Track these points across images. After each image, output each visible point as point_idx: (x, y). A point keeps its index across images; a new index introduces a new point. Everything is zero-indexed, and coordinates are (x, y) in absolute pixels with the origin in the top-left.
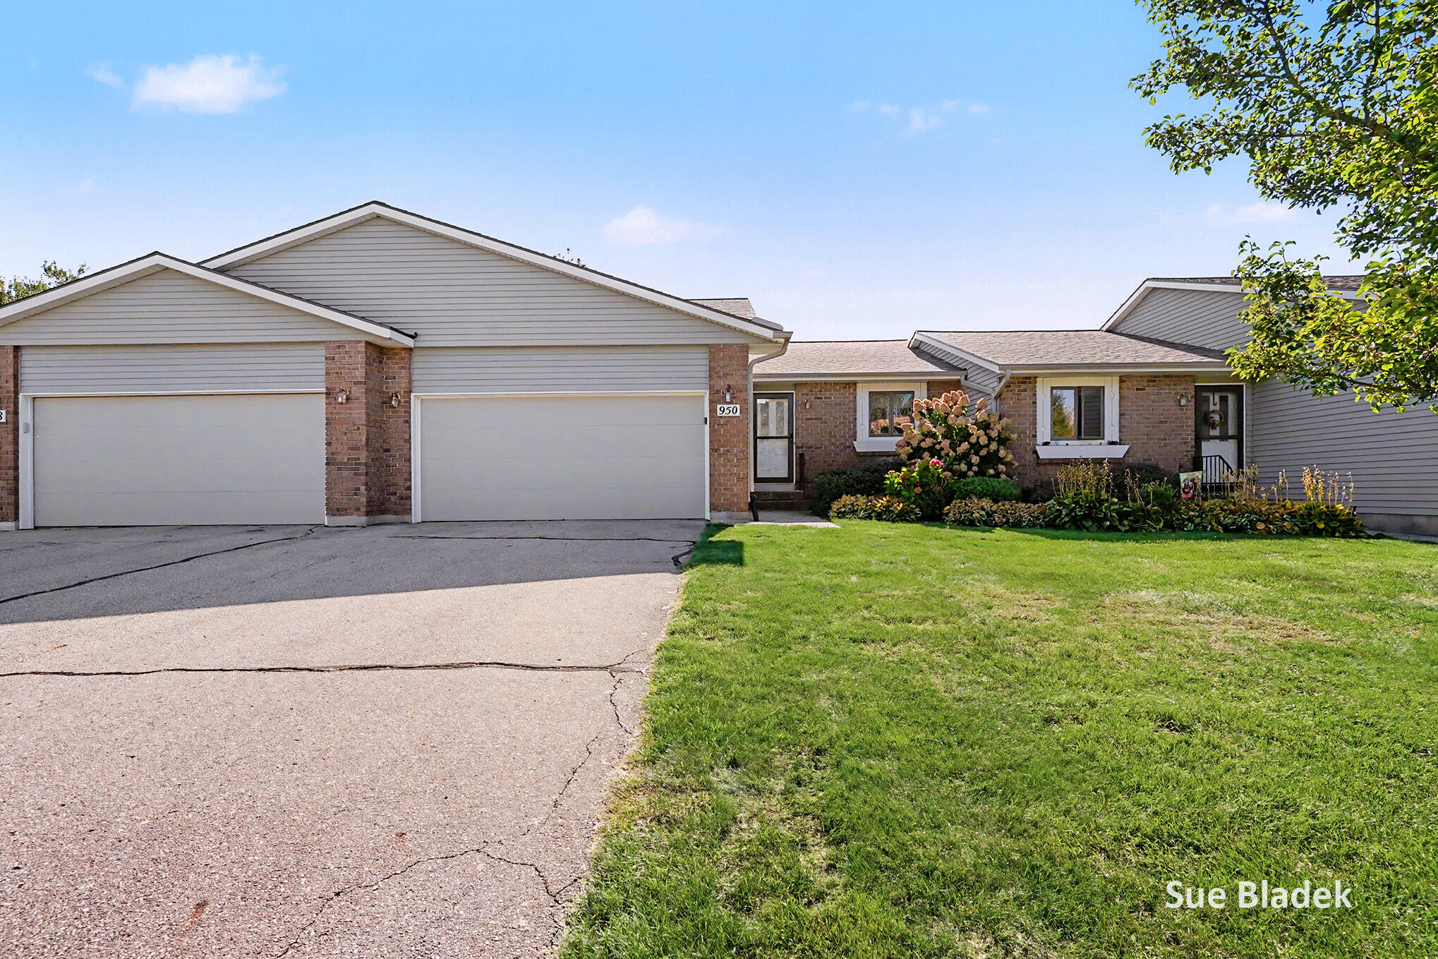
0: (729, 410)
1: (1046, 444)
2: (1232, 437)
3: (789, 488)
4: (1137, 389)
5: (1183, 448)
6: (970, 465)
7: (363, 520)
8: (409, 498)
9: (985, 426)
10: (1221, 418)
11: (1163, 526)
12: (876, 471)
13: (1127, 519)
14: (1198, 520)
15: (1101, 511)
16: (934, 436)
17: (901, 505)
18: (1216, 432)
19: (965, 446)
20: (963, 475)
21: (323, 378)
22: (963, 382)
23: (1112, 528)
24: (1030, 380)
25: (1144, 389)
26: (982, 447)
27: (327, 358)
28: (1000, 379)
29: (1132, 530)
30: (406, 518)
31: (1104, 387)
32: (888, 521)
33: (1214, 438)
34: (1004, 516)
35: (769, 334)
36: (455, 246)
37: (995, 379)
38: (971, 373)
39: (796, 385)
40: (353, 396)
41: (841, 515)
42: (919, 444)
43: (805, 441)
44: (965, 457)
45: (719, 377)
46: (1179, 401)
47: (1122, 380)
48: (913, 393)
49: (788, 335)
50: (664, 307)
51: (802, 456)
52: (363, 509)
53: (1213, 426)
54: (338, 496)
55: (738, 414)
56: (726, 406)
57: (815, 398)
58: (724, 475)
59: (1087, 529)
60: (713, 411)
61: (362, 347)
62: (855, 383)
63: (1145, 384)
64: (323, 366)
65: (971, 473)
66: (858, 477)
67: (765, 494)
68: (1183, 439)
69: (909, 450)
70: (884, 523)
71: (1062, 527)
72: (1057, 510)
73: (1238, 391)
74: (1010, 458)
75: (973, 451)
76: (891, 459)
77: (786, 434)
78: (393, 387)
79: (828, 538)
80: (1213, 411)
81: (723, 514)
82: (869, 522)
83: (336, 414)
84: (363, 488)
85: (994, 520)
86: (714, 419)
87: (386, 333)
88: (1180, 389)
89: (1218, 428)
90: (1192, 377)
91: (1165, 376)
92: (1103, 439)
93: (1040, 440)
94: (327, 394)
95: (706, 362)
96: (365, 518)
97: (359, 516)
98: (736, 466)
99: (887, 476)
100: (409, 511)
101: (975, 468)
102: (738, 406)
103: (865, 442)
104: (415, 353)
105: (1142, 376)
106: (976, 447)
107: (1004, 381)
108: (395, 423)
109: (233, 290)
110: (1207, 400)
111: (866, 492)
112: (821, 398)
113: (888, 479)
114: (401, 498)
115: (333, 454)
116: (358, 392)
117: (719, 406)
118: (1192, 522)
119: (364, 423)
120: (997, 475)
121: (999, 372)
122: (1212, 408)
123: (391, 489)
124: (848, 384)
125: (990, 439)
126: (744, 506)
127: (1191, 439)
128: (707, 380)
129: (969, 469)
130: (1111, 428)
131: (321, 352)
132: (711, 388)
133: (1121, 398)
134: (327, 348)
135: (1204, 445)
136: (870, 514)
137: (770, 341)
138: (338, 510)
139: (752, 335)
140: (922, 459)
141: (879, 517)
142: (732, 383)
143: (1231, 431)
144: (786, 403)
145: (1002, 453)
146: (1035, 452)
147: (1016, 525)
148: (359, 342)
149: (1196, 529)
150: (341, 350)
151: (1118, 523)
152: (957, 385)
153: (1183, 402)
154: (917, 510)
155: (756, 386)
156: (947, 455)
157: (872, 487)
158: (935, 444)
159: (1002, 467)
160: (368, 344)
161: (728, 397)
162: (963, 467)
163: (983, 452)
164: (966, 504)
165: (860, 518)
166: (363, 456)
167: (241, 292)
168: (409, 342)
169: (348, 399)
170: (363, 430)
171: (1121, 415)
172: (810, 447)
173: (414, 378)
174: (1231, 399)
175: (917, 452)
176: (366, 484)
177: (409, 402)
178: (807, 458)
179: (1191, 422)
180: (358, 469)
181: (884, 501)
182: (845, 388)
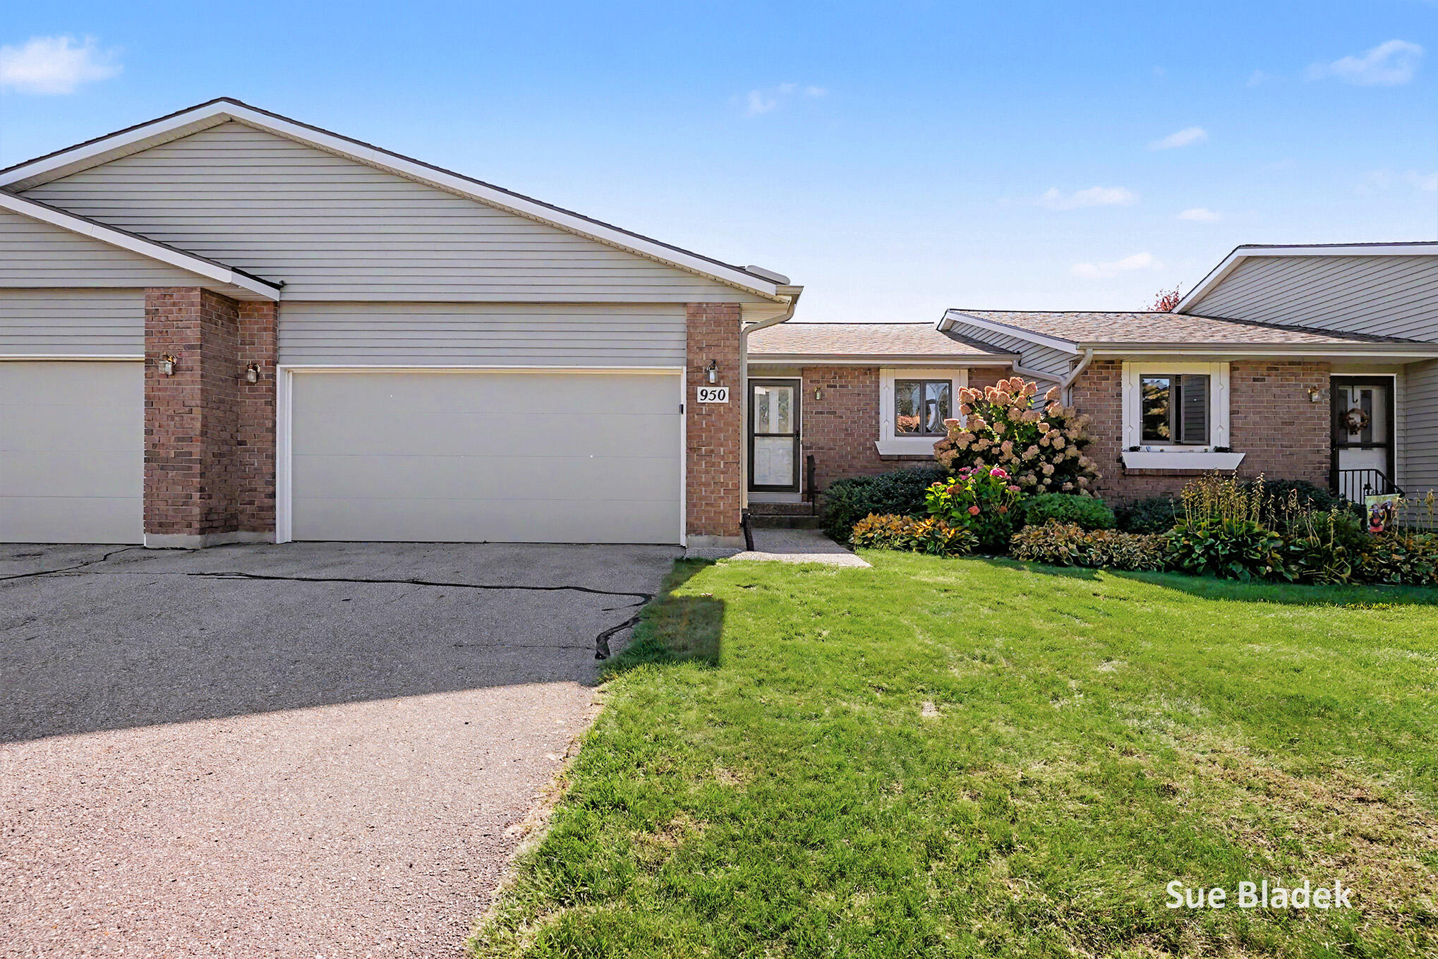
0: (714, 395)
1: (1134, 449)
2: (1378, 445)
3: (795, 499)
4: (1255, 380)
5: (1317, 458)
6: (1040, 476)
7: (196, 540)
8: (273, 508)
9: (1058, 423)
10: (1363, 420)
11: (1352, 575)
12: (911, 481)
13: (1296, 563)
14: (1406, 568)
15: (1256, 550)
16: (990, 436)
17: (952, 532)
18: (1356, 438)
19: (1034, 450)
20: (1032, 490)
21: (142, 340)
22: (1015, 367)
23: (1275, 578)
24: (1113, 365)
25: (1263, 380)
26: (1055, 452)
27: (147, 312)
28: (1075, 363)
29: (1305, 580)
30: (267, 536)
31: (1209, 376)
32: (935, 553)
33: (1356, 445)
34: (1104, 553)
35: (769, 289)
36: (335, 162)
37: (1067, 363)
38: (1028, 356)
39: (803, 370)
40: (183, 365)
41: (868, 544)
42: (969, 446)
43: (813, 439)
44: (1032, 465)
45: (701, 349)
46: (1310, 396)
47: (1234, 367)
48: (950, 382)
49: (795, 291)
50: (625, 250)
51: (810, 459)
52: (197, 525)
53: (1353, 430)
54: (163, 506)
55: (726, 400)
56: (709, 389)
57: (828, 386)
58: (707, 485)
59: (1236, 577)
60: (691, 395)
61: (196, 297)
62: (878, 368)
63: (1265, 373)
64: (143, 322)
65: (1042, 488)
66: (887, 489)
67: (763, 506)
68: (1316, 446)
69: (954, 453)
70: (930, 557)
71: (1192, 572)
72: (1184, 546)
73: (1386, 383)
74: (1092, 467)
75: (1043, 457)
76: (929, 466)
77: (790, 431)
78: (246, 355)
79: (859, 592)
80: (1353, 411)
81: (704, 539)
82: (907, 554)
83: (160, 390)
84: (197, 495)
85: (1090, 557)
86: (692, 408)
87: (226, 276)
88: (1312, 379)
89: (1359, 432)
90: (1323, 364)
91: (1291, 363)
92: (1209, 444)
93: (1126, 445)
94: (146, 361)
95: (683, 328)
96: (199, 537)
97: (190, 534)
98: (723, 473)
99: (930, 489)
100: (272, 528)
101: (1048, 481)
102: (726, 390)
103: (890, 443)
104: (284, 309)
105: (1260, 362)
106: (1050, 452)
107: (1080, 366)
108: (250, 405)
109: (16, 213)
110: (1344, 396)
111: (899, 510)
112: (835, 386)
113: (932, 493)
114: (261, 509)
115: (154, 446)
116: (192, 360)
117: (700, 389)
118: (1398, 570)
119: (199, 403)
120: (1076, 491)
121: (1076, 352)
122: (1350, 406)
123: (247, 497)
124: (869, 369)
125: (1068, 441)
126: (733, 528)
127: (1325, 446)
128: (684, 353)
129: (1040, 481)
130: (1219, 432)
131: (138, 305)
132: (689, 364)
133: (1233, 390)
134: (148, 298)
135: (1343, 454)
136: (907, 542)
137: (772, 300)
138: (161, 525)
139: (747, 291)
140: (974, 466)
141: (922, 548)
142: (719, 358)
143: (1377, 436)
144: (790, 391)
145: (1083, 461)
146: (1120, 460)
147: (1122, 567)
148: (192, 289)
149: (1404, 583)
150: (167, 301)
151: (1282, 570)
152: (1007, 372)
153: (1316, 397)
154: (974, 539)
155: (751, 369)
156: (1009, 461)
157: (907, 503)
158: (990, 447)
159: (1082, 480)
160: (204, 291)
161: (712, 376)
162: (1033, 479)
163: (1058, 459)
164: (1046, 533)
165: (896, 549)
166: (196, 449)
167: (25, 216)
168: (274, 295)
169: (175, 368)
170: (197, 412)
171: (1232, 413)
172: (822, 448)
173: (282, 343)
174: (1376, 393)
175: (965, 459)
176: (202, 490)
177: (274, 376)
178: (817, 461)
179: (1326, 424)
180: (190, 468)
181: (927, 524)
182: (866, 374)
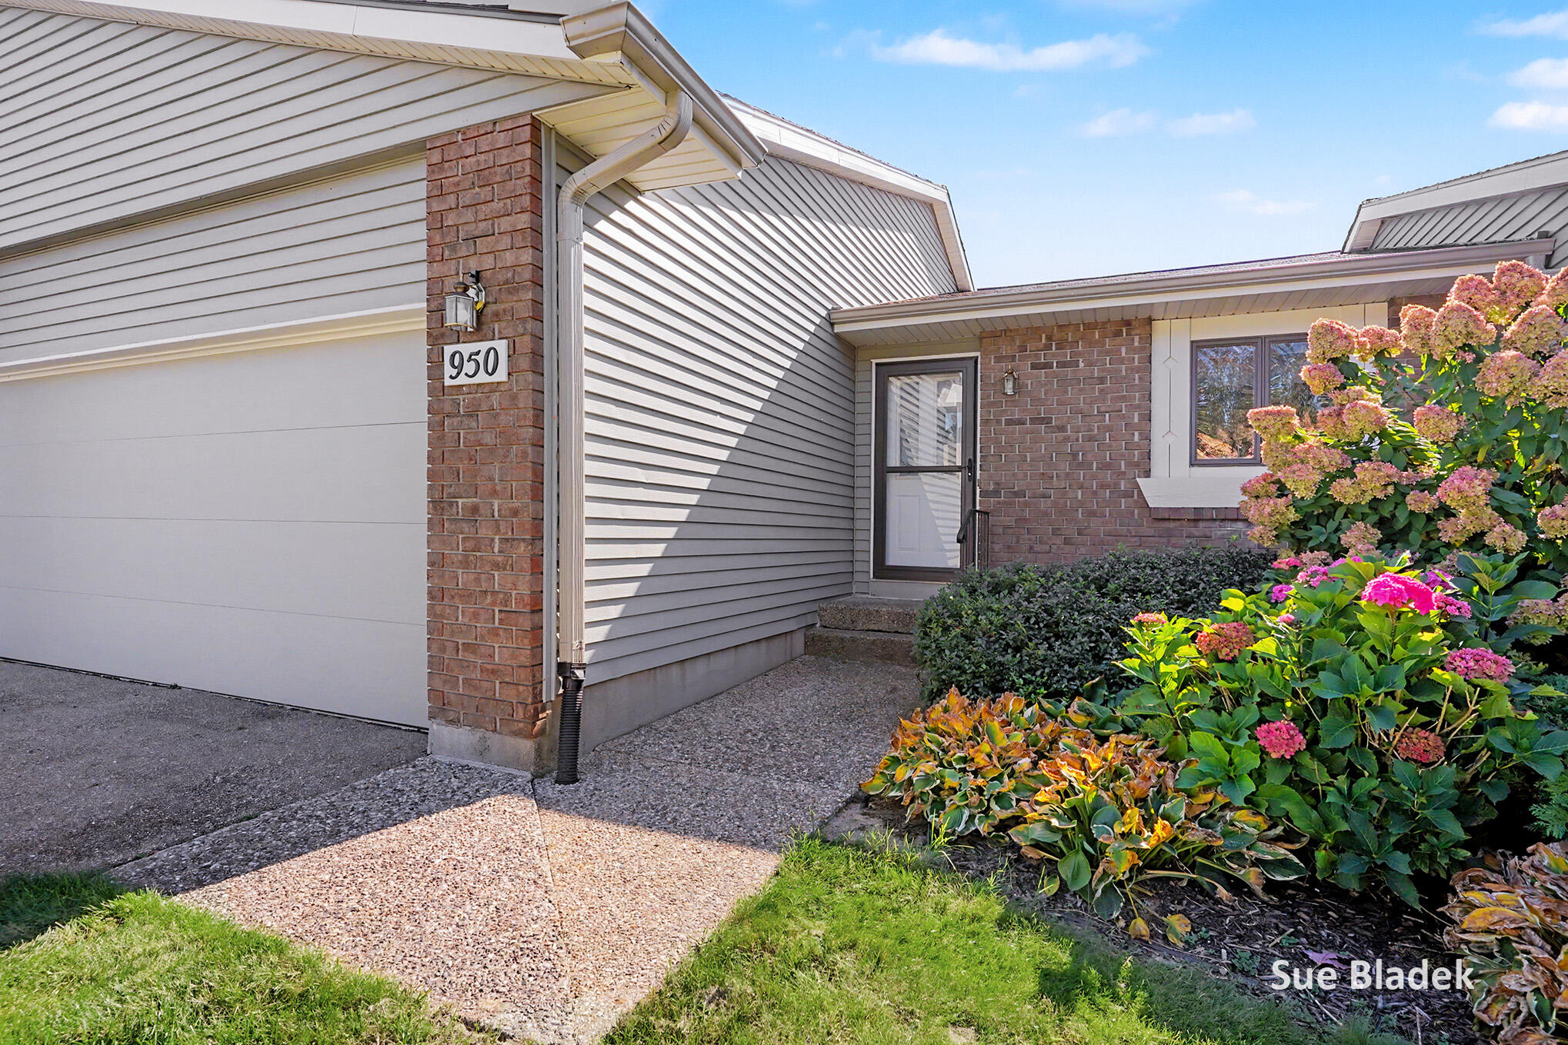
0: (474, 362)
39: (982, 337)
45: (453, 248)
56: (467, 348)
57: (1034, 365)
60: (434, 370)
62: (1147, 319)
77: (958, 459)
81: (461, 735)
86: (437, 400)
103: (1172, 482)
112: (1048, 366)
117: (448, 351)
124: (1127, 320)
126: (520, 715)
132: (431, 290)
142: (487, 266)
144: (958, 382)
182: (1118, 334)
